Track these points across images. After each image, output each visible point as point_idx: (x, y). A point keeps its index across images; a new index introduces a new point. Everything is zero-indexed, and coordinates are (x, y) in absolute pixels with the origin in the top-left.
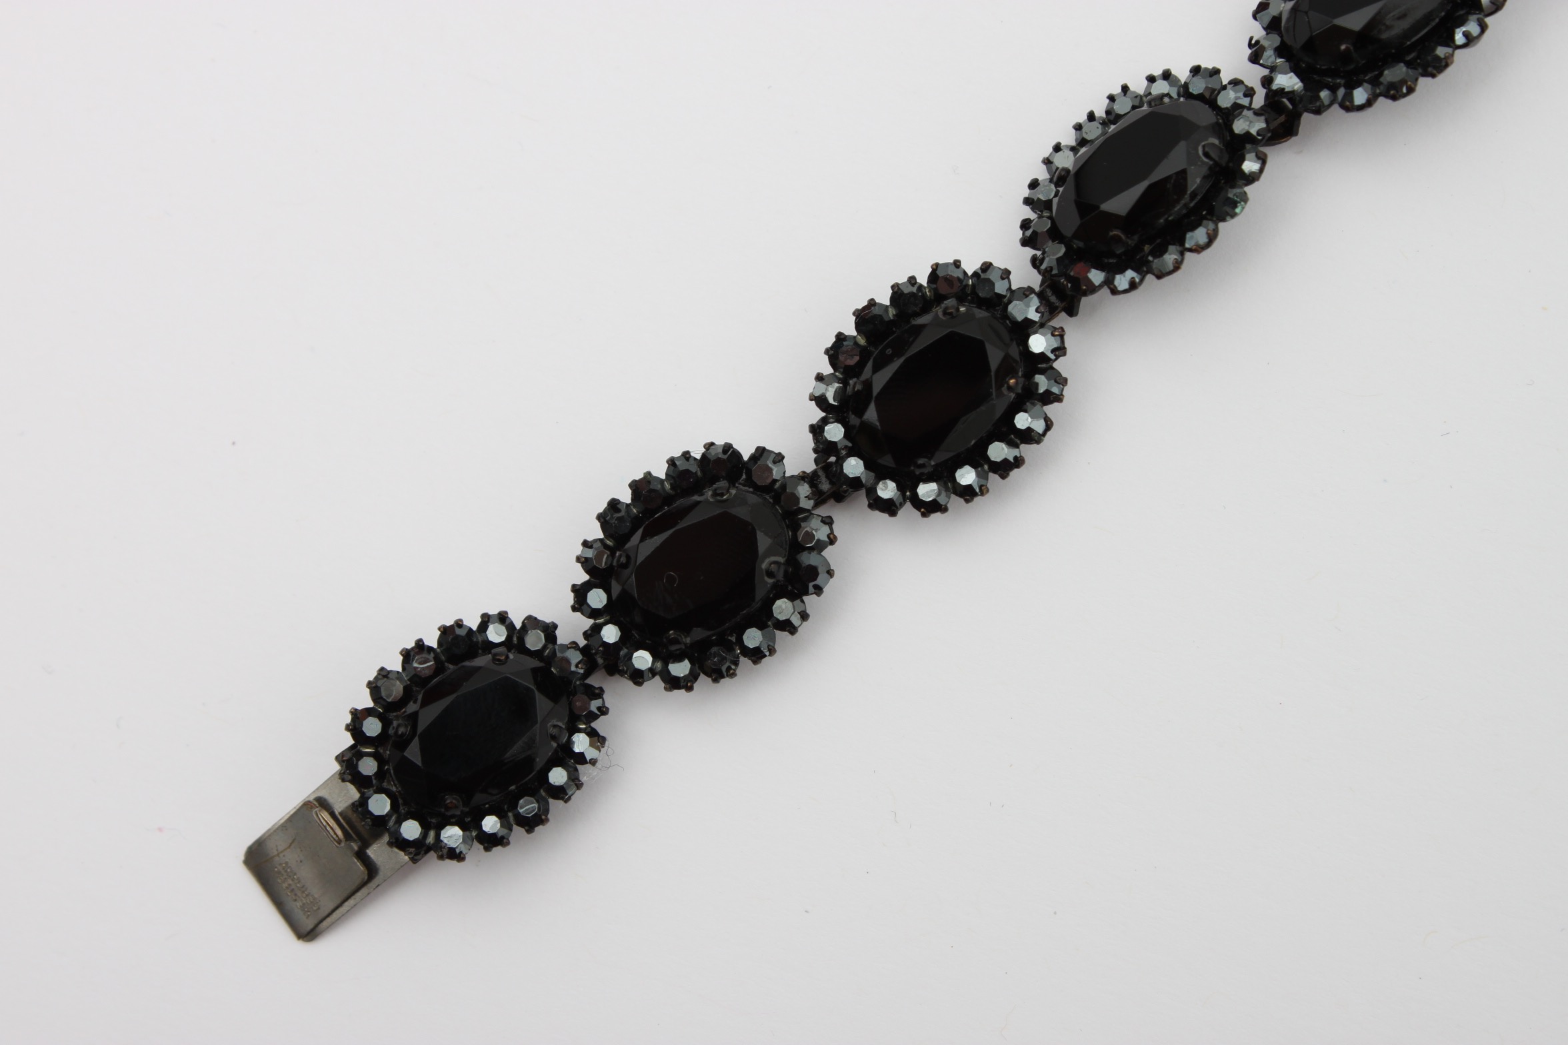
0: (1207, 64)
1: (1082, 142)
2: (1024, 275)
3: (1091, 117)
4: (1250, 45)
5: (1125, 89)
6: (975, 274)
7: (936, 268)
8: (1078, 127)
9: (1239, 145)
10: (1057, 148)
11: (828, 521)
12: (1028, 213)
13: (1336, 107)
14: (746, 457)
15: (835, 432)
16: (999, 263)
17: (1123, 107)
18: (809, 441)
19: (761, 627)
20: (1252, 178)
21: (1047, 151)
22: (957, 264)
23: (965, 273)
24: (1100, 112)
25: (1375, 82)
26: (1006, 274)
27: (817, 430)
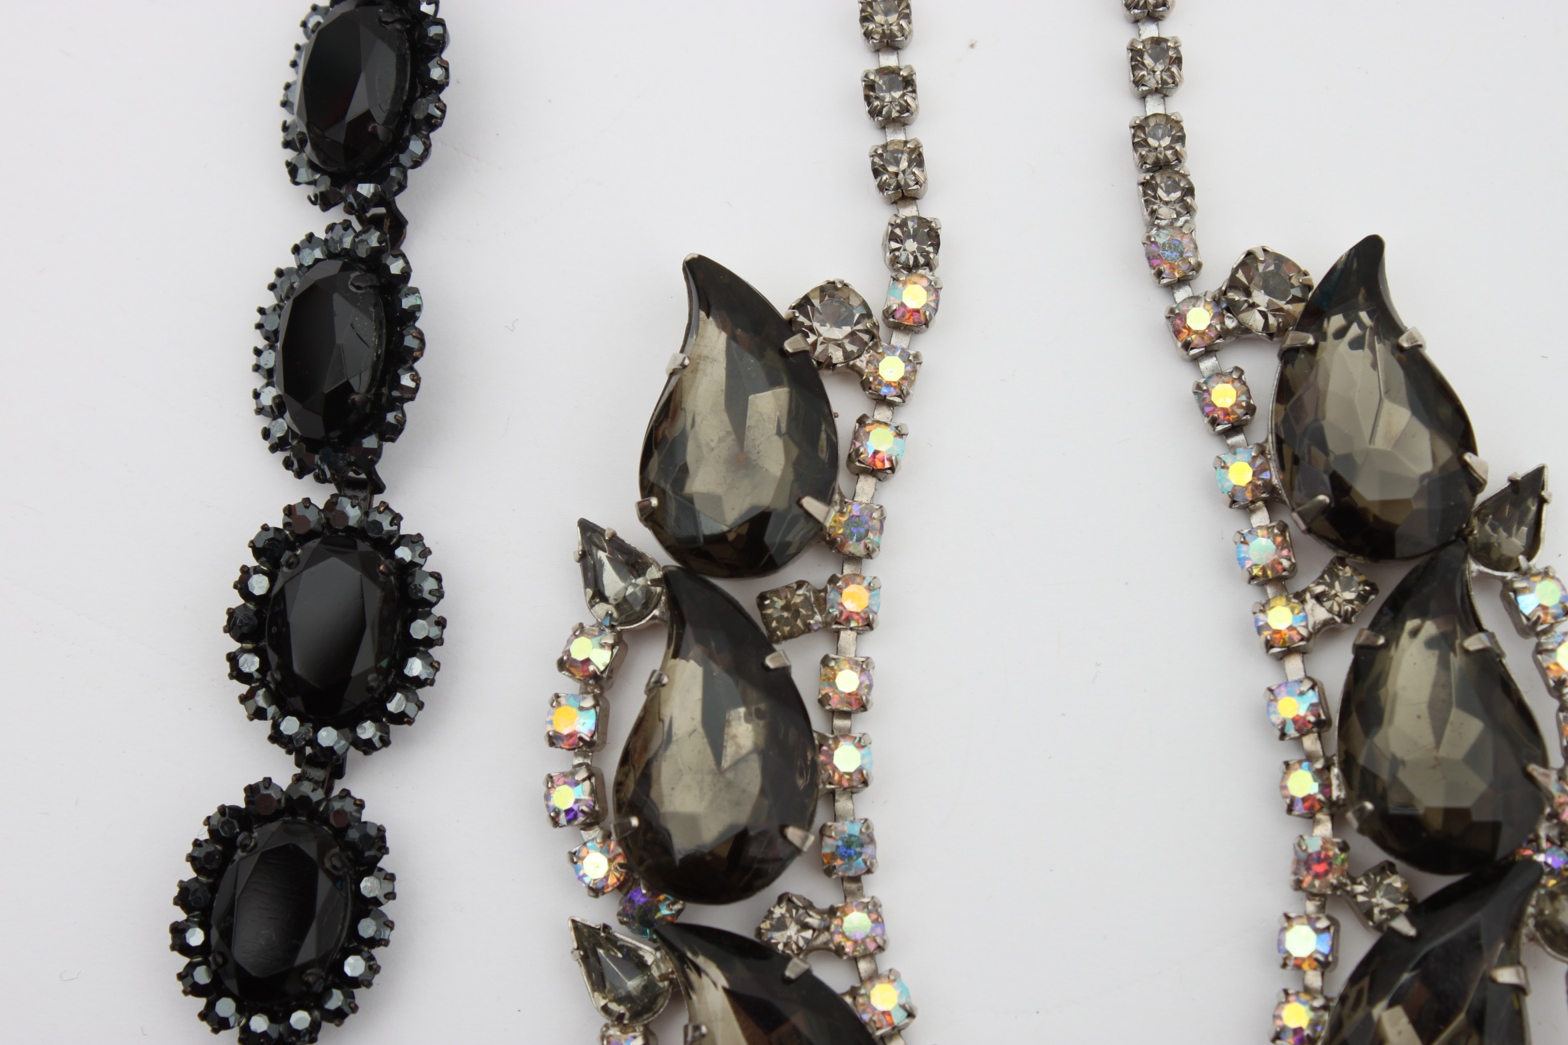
0: (299, 238)
1: (270, 373)
2: (320, 495)
3: (258, 352)
4: (314, 203)
5: (262, 311)
6: (286, 525)
7: (252, 545)
8: (257, 368)
9: (375, 263)
10: (257, 395)
11: (346, 794)
12: (280, 456)
13: (410, 172)
14: (242, 805)
15: (290, 725)
16: (295, 500)
17: (273, 323)
18: (278, 751)
19: (366, 914)
20: (406, 274)
21: (252, 404)
22: (265, 528)
23: (277, 529)
24: (262, 343)
25: (416, 130)
26: (307, 502)
27: (277, 737)
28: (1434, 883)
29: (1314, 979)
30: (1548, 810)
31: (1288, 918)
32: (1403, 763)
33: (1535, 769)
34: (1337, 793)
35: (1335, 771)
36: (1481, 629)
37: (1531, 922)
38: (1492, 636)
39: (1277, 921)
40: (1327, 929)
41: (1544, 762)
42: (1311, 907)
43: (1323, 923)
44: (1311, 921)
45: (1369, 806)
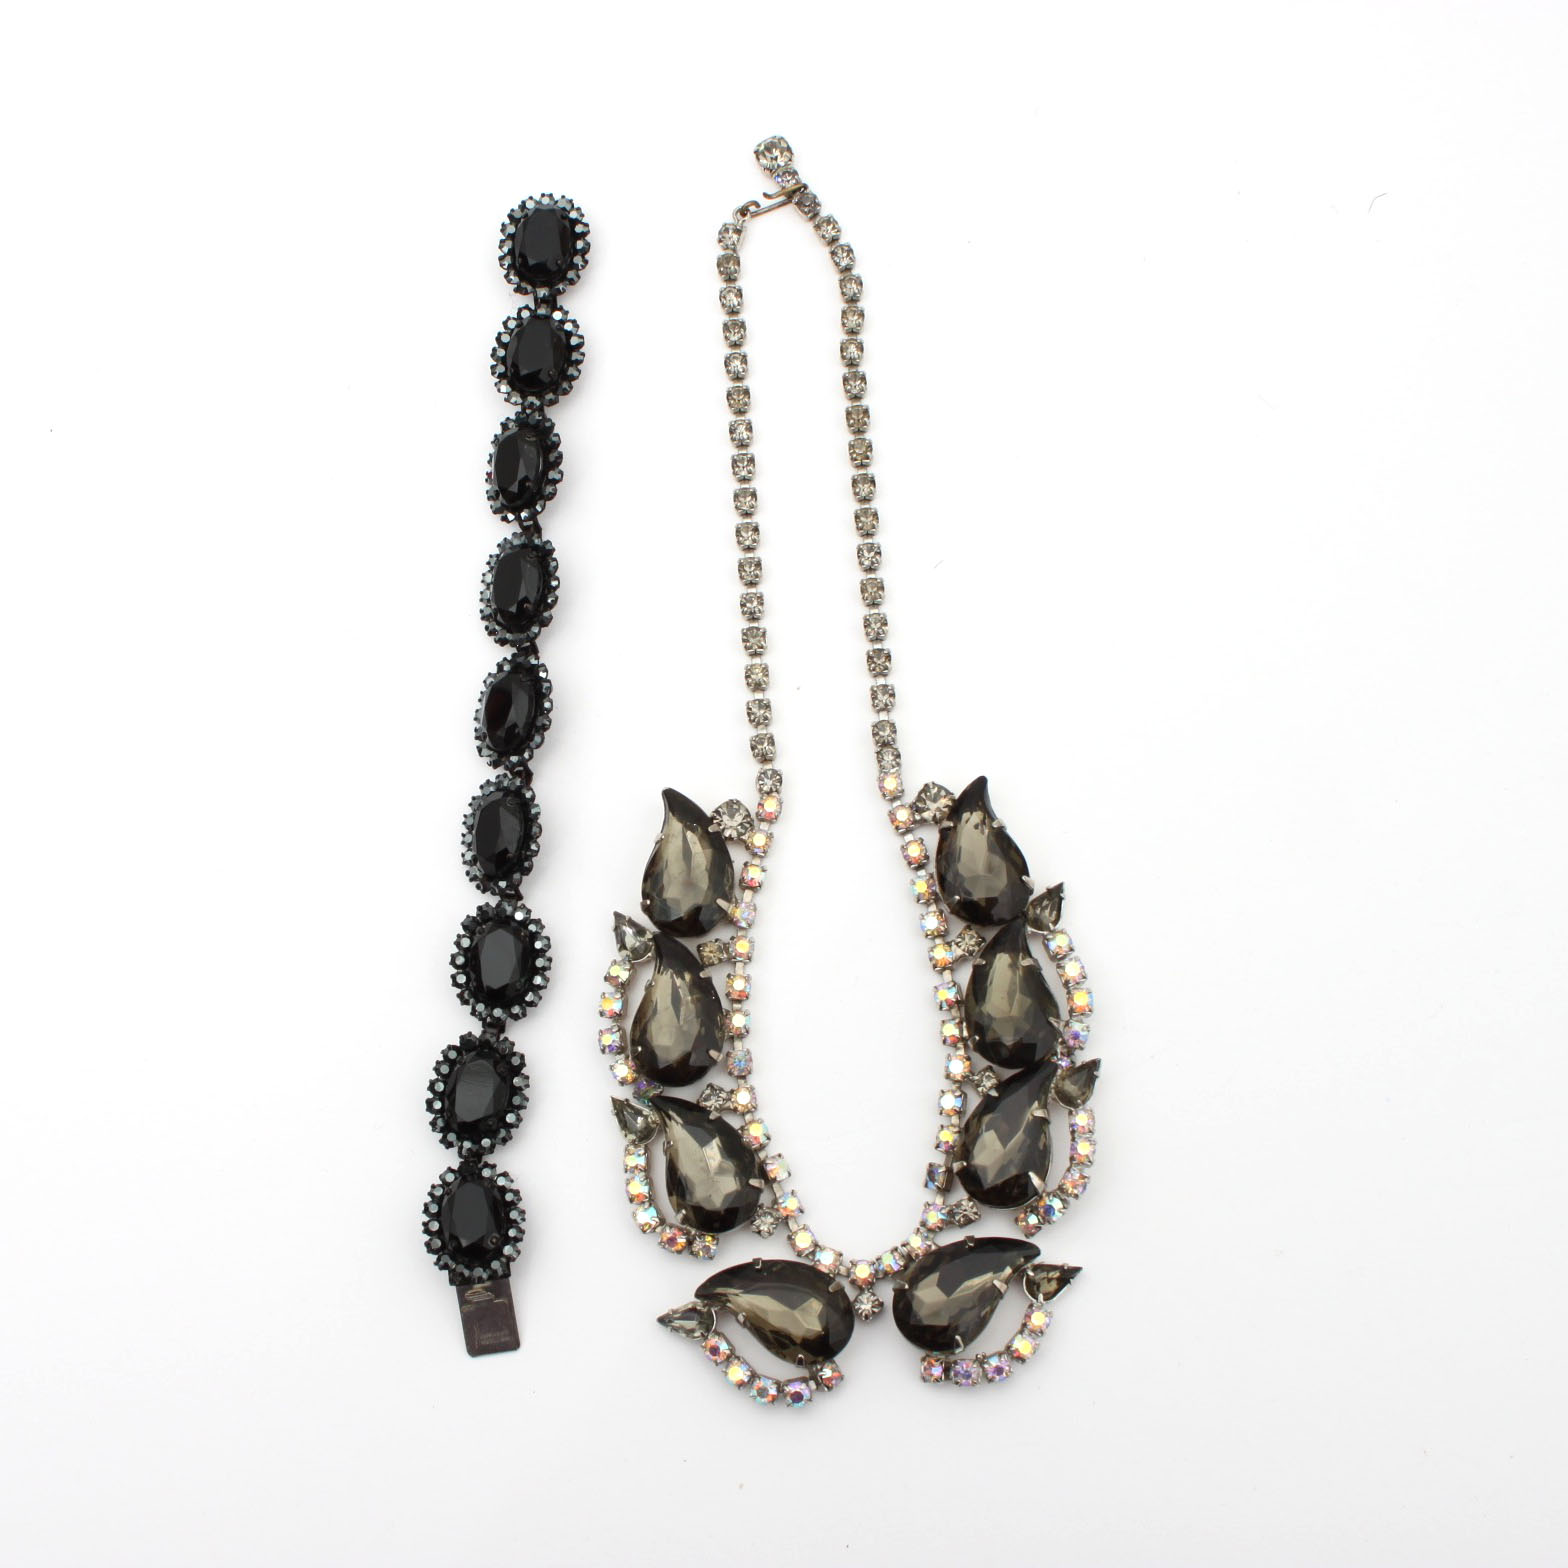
0: (483, 782)
1: (469, 845)
2: (493, 901)
3: (464, 835)
4: (490, 765)
5: (465, 816)
6: (478, 915)
7: (463, 924)
8: (463, 843)
9: (518, 793)
10: (463, 855)
11: (506, 1039)
12: (474, 883)
13: (535, 751)
14: (458, 1045)
15: (480, 1007)
16: (482, 903)
17: (470, 821)
18: (474, 1020)
19: (516, 1094)
20: (533, 798)
21: (461, 860)
22: (468, 916)
23: (474, 918)
24: (465, 831)
25: (537, 731)
26: (487, 904)
27: (474, 1013)
28: (1008, 1073)
29: (955, 1120)
30: (1060, 1040)
31: (943, 1092)
32: (995, 1019)
33: (1052, 1020)
34: (965, 1034)
35: (964, 1024)
36: (1031, 956)
37: (1053, 1091)
38: (1036, 961)
39: (938, 1093)
40: (960, 1096)
41: (1058, 1016)
42: (954, 1087)
43: (958, 1093)
44: (953, 1092)
45: (977, 1038)
